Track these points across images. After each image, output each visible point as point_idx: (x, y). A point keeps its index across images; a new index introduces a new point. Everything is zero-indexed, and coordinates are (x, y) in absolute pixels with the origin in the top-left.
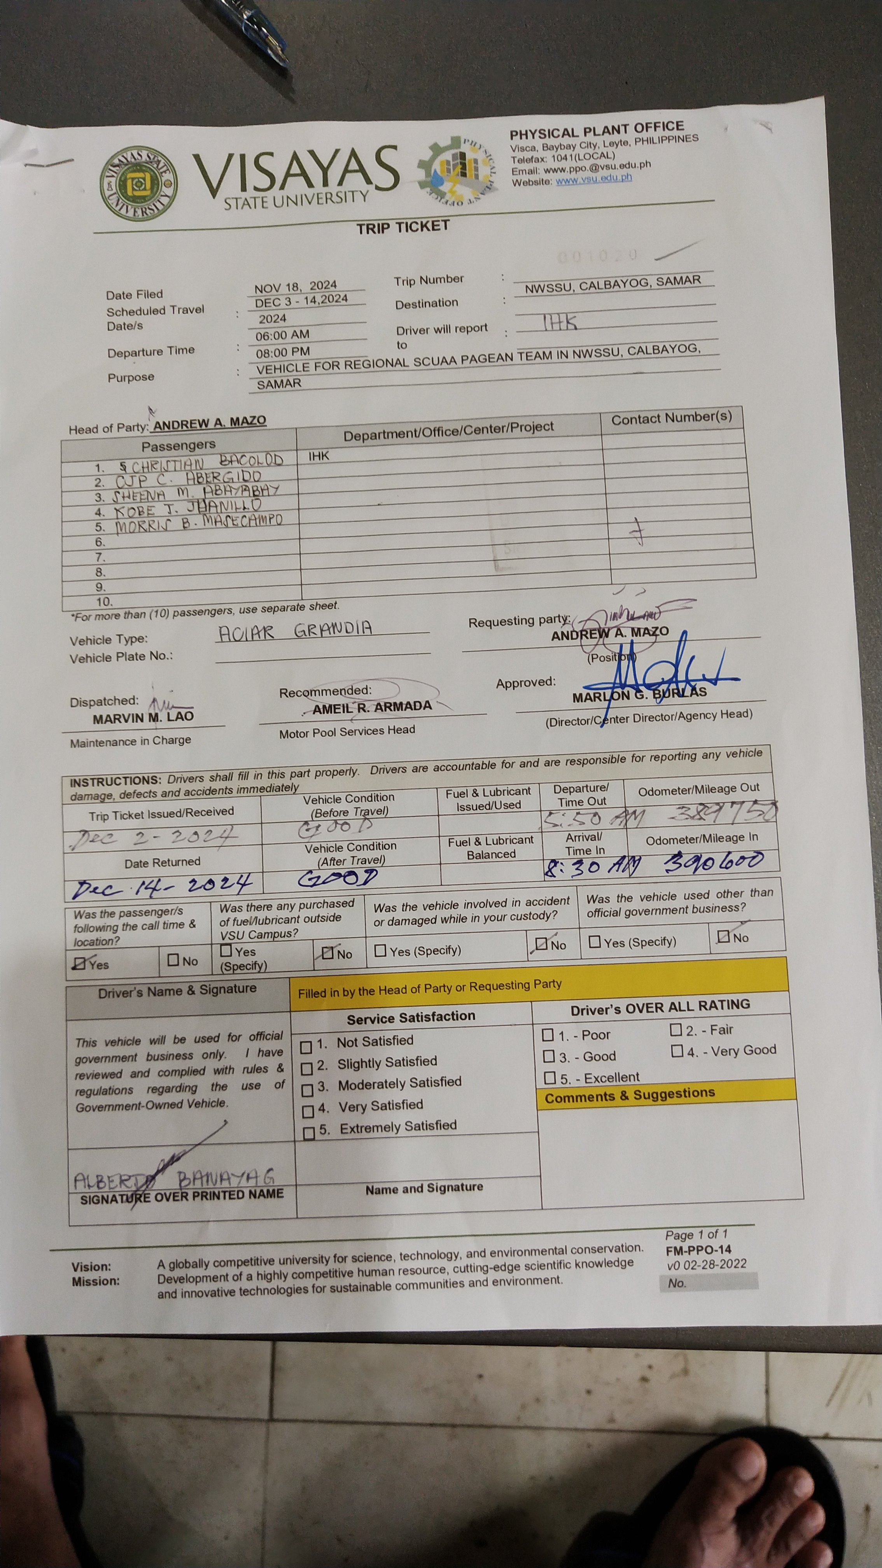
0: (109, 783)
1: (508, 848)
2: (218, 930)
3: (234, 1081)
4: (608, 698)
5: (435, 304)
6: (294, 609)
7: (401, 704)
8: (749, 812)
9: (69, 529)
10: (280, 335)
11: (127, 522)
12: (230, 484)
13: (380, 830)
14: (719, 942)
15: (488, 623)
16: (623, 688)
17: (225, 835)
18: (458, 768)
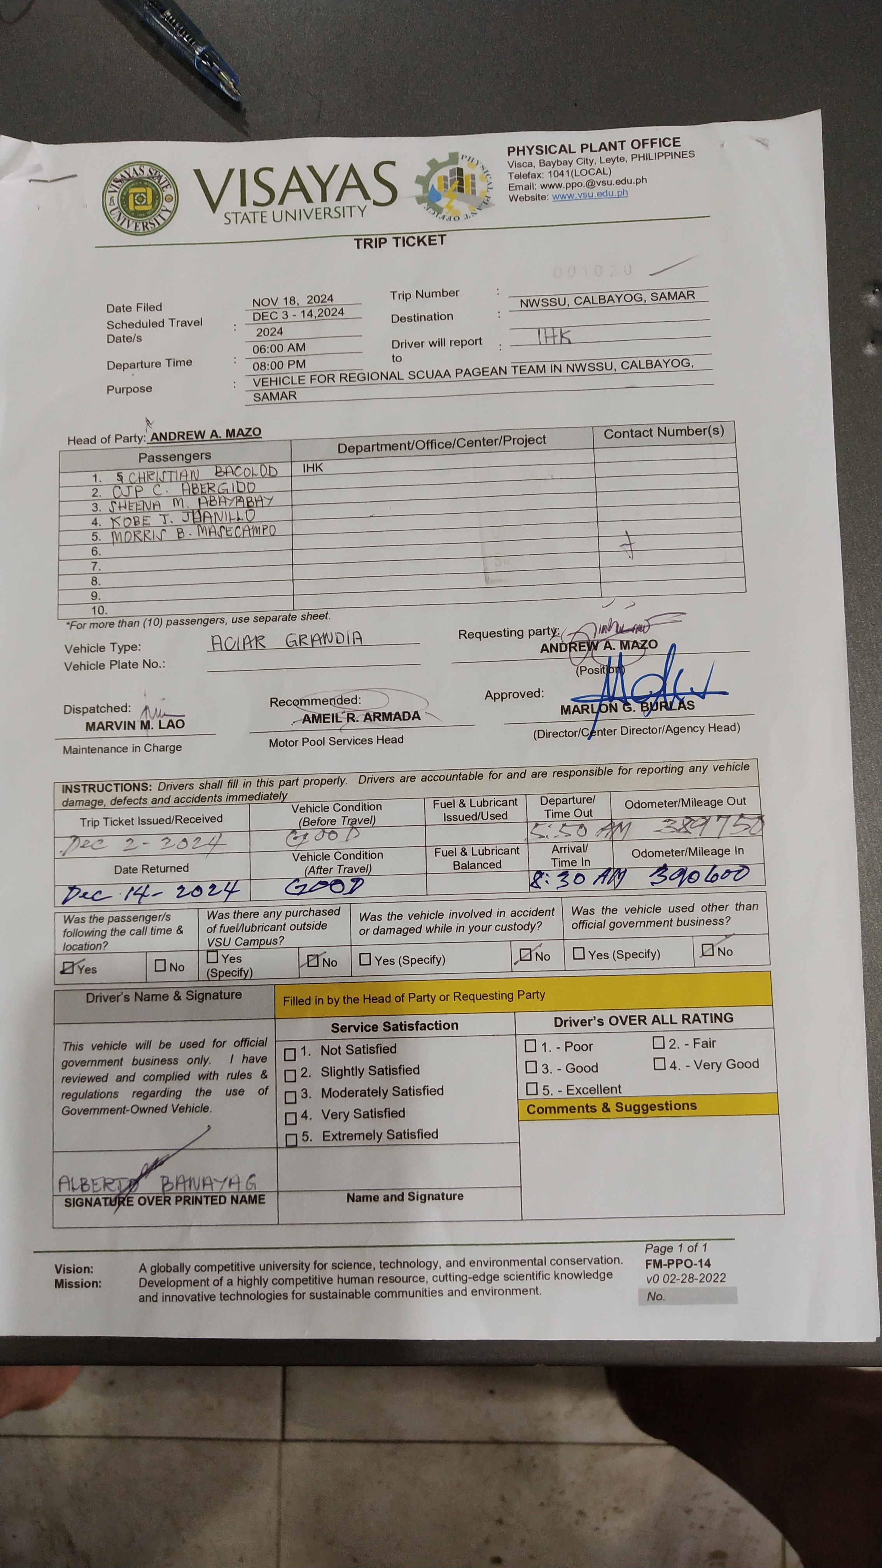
0: (100, 789)
1: (494, 858)
2: (205, 937)
3: (220, 1086)
4: (596, 710)
5: (430, 318)
6: (285, 619)
7: (390, 714)
8: (735, 825)
9: (65, 538)
10: (277, 348)
11: (123, 531)
12: (225, 495)
13: (367, 838)
14: (703, 955)
15: (478, 635)
16: (611, 701)
17: (214, 842)
18: (446, 778)
